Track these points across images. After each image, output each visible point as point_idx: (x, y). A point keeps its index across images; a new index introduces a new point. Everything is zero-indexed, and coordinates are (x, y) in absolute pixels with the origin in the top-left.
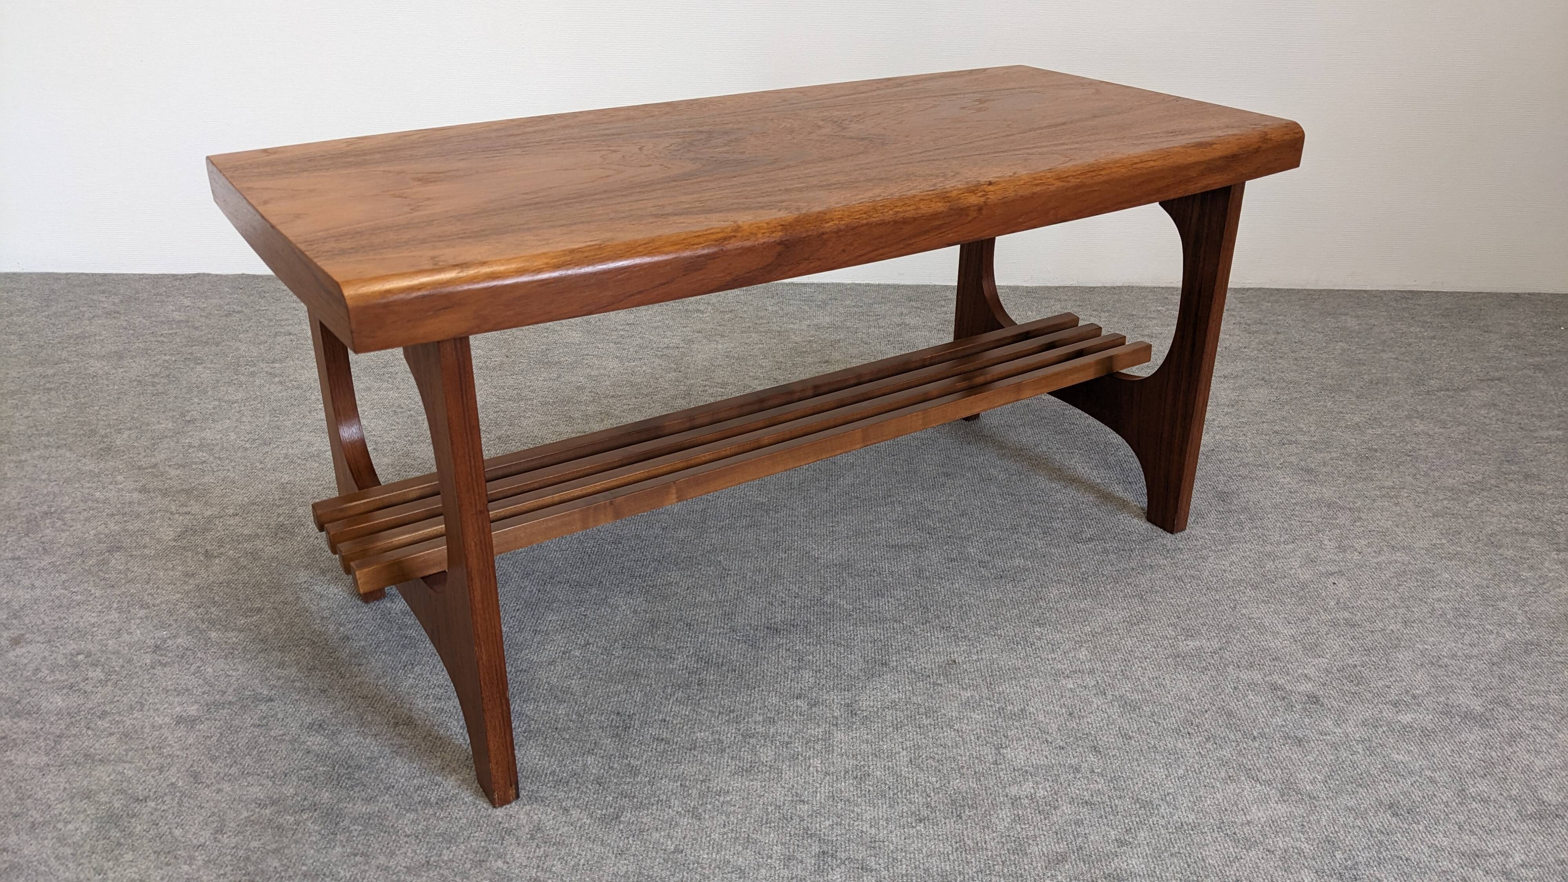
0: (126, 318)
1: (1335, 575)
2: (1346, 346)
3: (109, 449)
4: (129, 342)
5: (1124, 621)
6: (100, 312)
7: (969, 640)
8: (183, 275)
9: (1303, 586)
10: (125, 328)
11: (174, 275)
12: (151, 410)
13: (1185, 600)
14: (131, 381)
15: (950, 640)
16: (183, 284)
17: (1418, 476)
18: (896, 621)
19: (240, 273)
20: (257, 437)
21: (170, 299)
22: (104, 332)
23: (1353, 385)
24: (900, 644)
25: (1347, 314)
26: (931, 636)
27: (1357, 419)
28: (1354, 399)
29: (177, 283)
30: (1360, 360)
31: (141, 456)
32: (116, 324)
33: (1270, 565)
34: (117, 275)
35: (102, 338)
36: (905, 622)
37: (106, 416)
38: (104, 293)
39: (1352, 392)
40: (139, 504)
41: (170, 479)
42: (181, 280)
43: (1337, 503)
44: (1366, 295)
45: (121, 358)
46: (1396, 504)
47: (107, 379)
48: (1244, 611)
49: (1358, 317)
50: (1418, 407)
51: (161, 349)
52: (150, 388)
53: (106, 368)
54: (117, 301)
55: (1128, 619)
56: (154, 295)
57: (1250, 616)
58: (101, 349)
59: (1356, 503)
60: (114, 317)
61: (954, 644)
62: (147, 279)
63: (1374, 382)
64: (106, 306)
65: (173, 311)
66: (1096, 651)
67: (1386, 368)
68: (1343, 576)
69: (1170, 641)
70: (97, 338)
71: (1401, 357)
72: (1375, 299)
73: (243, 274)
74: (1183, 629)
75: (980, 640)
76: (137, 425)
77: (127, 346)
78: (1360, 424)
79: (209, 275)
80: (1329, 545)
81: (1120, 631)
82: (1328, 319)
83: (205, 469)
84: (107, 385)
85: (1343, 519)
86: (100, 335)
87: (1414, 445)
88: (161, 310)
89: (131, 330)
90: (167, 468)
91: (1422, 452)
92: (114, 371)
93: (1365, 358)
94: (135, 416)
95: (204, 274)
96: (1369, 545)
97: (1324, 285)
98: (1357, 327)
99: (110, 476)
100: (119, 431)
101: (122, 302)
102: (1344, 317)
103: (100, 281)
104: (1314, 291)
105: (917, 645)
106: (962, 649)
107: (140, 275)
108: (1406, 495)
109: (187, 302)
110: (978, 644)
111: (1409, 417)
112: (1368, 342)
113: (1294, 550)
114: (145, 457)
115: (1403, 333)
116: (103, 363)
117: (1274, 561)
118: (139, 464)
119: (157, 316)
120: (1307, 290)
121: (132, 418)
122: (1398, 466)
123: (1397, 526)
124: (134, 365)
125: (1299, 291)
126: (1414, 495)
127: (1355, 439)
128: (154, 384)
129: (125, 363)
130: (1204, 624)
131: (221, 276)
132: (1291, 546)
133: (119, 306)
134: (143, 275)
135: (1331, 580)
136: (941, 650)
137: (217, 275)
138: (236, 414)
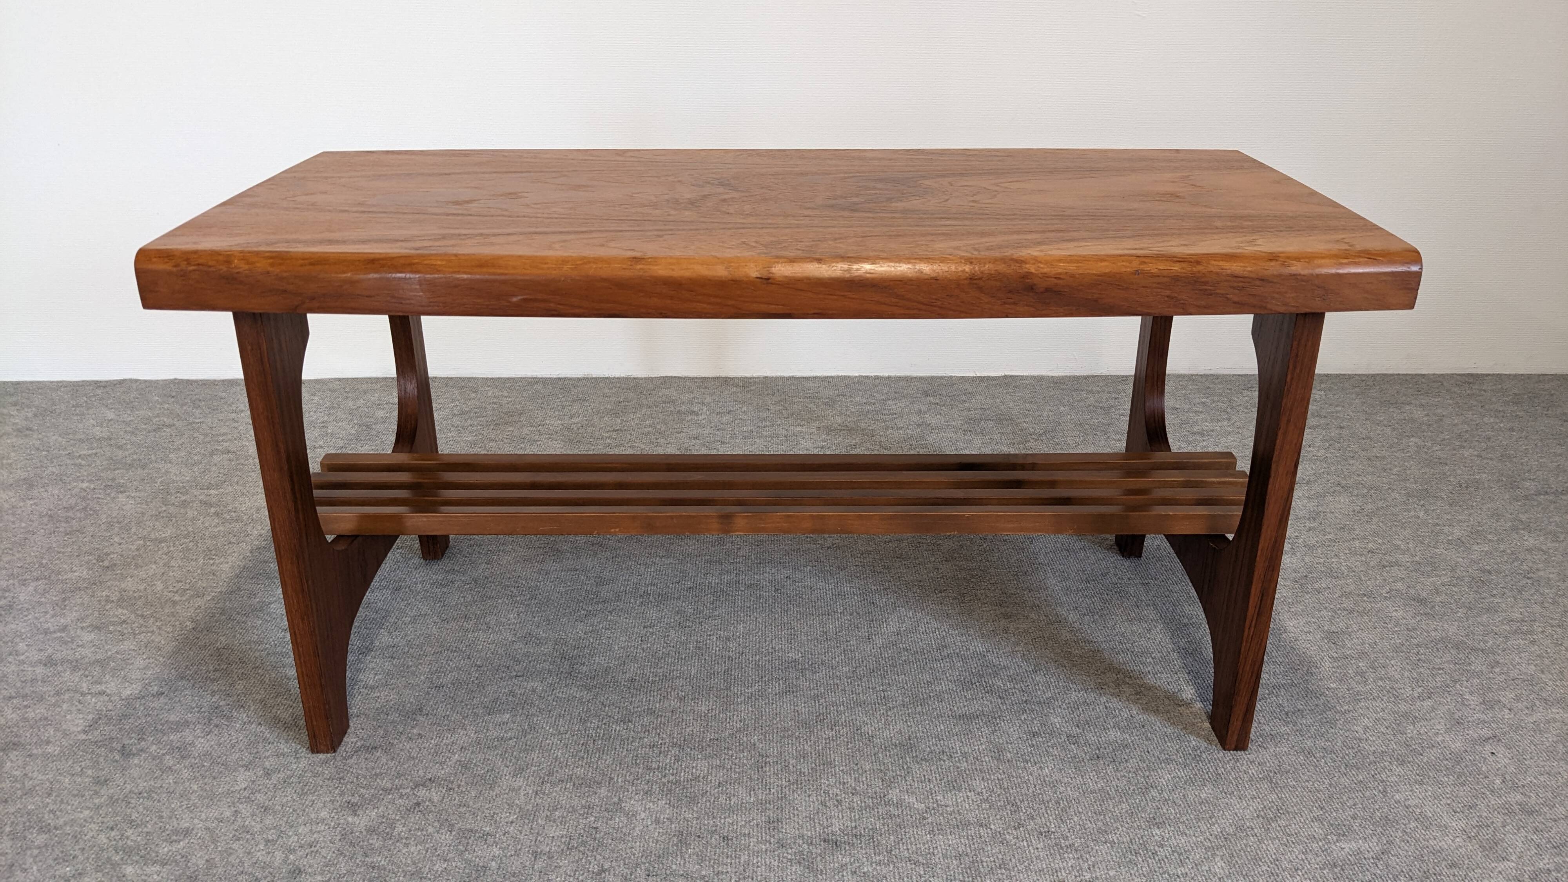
0: (40, 436)
1: (1490, 741)
2: (1420, 443)
3: (11, 606)
4: (42, 466)
5: (1258, 816)
6: (8, 429)
7: (1076, 850)
8: (107, 382)
9: (1458, 759)
10: (38, 449)
11: (96, 382)
12: (63, 553)
13: (1324, 783)
14: (41, 516)
15: (1052, 851)
16: (107, 392)
17: (1547, 605)
18: (981, 826)
19: (172, 377)
20: (188, 586)
21: (90, 412)
22: (13, 454)
23: (1441, 490)
24: (992, 859)
25: (1410, 404)
26: (1029, 846)
27: (1457, 533)
28: (1447, 507)
29: (99, 392)
30: (1440, 459)
31: (48, 616)
32: (27, 444)
33: (1411, 731)
34: (32, 382)
35: (10, 461)
36: (992, 827)
37: (9, 562)
38: (15, 405)
39: (1443, 498)
40: (43, 681)
41: (82, 646)
42: (105, 387)
43: (1466, 643)
44: (1423, 380)
45: (31, 486)
46: (1533, 642)
47: (13, 514)
48: (1397, 797)
49: (1422, 405)
50: (1520, 515)
51: (78, 474)
52: (64, 525)
53: (13, 500)
54: (30, 415)
55: (1262, 813)
56: (73, 406)
57: (1407, 804)
58: (8, 476)
59: (1487, 642)
60: (26, 436)
61: (1058, 857)
62: (66, 387)
63: (1464, 486)
64: (17, 421)
65: (94, 426)
66: (1234, 862)
67: (1472, 467)
68: (1500, 743)
69: (1320, 844)
70: (5, 461)
71: (1484, 454)
72: (1436, 385)
73: (176, 379)
74: (1332, 825)
75: (1090, 849)
76: (46, 574)
77: (39, 471)
78: (1463, 539)
79: (136, 381)
80: (1473, 700)
81: (1256, 830)
82: (1391, 410)
83: (125, 631)
84: (13, 523)
85: (1478, 664)
86: (9, 458)
87: (1530, 564)
88: (80, 426)
89: (43, 451)
90: (79, 631)
91: (1541, 573)
92: (22, 504)
93: (1445, 456)
94: (44, 562)
95: (131, 380)
96: (1518, 699)
97: (1376, 369)
98: (1425, 419)
99: (10, 644)
100: (24, 582)
101: (35, 415)
102: (1408, 407)
103: (12, 391)
104: (1367, 376)
105: (1013, 860)
106: (1070, 864)
107: (58, 382)
108: (1540, 629)
109: (110, 415)
110: (1088, 856)
111: (1515, 529)
112: (1442, 436)
113: (1433, 709)
114: (53, 616)
115: (1477, 425)
116: (10, 493)
117: (1413, 724)
118: (46, 626)
119: (74, 433)
120: (1359, 375)
121: (41, 564)
122: (1520, 592)
123: (1543, 672)
124: (45, 495)
125: (1350, 377)
126: (1549, 630)
127: (1463, 558)
128: (67, 520)
129: (35, 493)
130: (1354, 817)
131: (150, 382)
132: (1429, 703)
133: (32, 421)
134: (61, 382)
135: (1488, 748)
136: (1044, 866)
137: (146, 381)
138: (164, 556)
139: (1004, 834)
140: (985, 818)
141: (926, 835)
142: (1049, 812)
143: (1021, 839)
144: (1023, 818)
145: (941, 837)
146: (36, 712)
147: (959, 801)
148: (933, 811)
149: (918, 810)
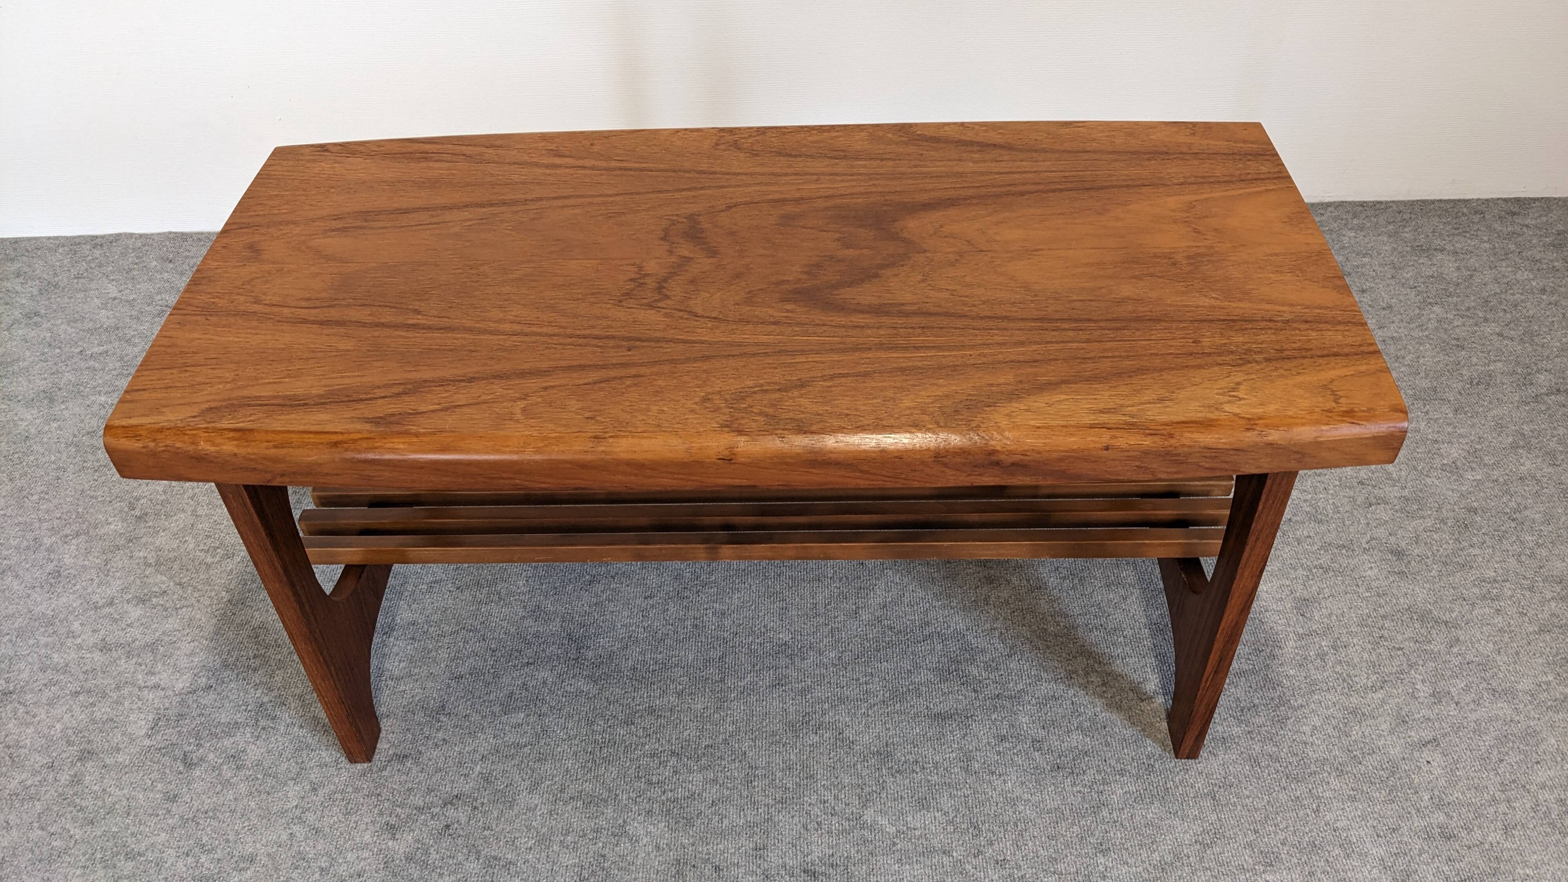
0: (49, 325)
1: (1432, 746)
5: (1196, 842)
8: (103, 237)
9: (1394, 768)
10: (50, 345)
11: (92, 238)
14: (67, 445)
33: (1356, 732)
35: (26, 364)
48: (1328, 817)
52: (90, 457)
54: (35, 291)
56: (75, 277)
57: (1335, 826)
60: (35, 323)
62: (63, 246)
64: (23, 301)
65: (99, 308)
68: (1438, 748)
69: (1248, 875)
70: (21, 364)
74: (1261, 853)
79: (131, 235)
88: (86, 308)
95: (126, 234)
100: (65, 539)
107: (54, 238)
117: (1360, 723)
121: (77, 514)
127: (1453, 491)
131: (145, 236)
135: (1425, 754)
137: (140, 236)
139: (964, 863)
140: (948, 844)
141: (895, 864)
142: (1007, 836)
143: (978, 870)
144: (983, 843)
145: (908, 866)
146: (103, 711)
147: (927, 822)
148: (902, 836)
149: (889, 834)
